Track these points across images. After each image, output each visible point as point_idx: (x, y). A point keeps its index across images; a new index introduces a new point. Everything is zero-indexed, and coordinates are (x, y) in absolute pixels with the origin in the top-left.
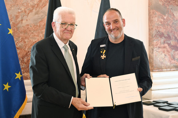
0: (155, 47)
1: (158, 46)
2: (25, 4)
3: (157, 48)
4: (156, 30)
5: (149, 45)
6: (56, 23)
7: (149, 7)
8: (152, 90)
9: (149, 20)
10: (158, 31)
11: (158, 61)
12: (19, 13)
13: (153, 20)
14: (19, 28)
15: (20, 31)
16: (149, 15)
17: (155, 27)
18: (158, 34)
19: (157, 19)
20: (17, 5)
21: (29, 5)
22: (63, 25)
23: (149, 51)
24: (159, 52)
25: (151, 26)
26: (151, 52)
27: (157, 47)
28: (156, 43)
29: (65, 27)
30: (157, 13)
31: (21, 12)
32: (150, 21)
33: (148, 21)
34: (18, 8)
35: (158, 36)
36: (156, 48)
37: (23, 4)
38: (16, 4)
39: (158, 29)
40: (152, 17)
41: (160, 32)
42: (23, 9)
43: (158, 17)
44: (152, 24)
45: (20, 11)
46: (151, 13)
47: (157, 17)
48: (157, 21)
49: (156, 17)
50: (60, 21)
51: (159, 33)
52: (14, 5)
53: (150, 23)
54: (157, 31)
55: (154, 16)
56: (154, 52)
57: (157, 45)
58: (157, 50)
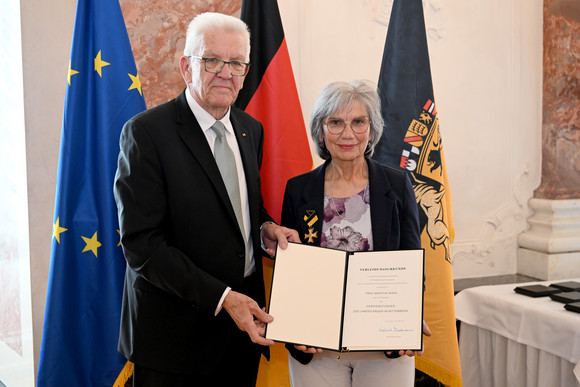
0: (562, 125)
1: (572, 122)
2: (182, 6)
3: (569, 130)
4: (564, 75)
5: (544, 122)
6: (192, 59)
7: (544, 5)
8: (549, 253)
9: (544, 47)
10: (572, 80)
11: (571, 168)
12: (164, 30)
13: (555, 47)
14: (165, 72)
15: (168, 82)
16: (544, 31)
17: (563, 66)
18: (572, 88)
19: (569, 42)
20: (160, 8)
21: (194, 7)
22: (208, 65)
23: (543, 138)
24: (574, 141)
25: (551, 64)
26: (550, 140)
27: (566, 127)
28: (566, 113)
29: (214, 70)
30: (569, 24)
31: (170, 28)
32: (547, 50)
33: (542, 49)
34: (162, 15)
35: (570, 94)
36: (564, 130)
37: (174, 6)
38: (157, 4)
39: (571, 73)
40: (553, 36)
41: (577, 80)
42: (175, 20)
43: (572, 38)
44: (554, 59)
45: (166, 25)
46: (550, 24)
47: (569, 38)
48: (568, 47)
49: (566, 36)
50: (201, 53)
51: (574, 84)
52: (151, 10)
53: (547, 54)
54: (569, 79)
55: (562, 33)
56: (558, 142)
57: (567, 121)
58: (569, 136)
